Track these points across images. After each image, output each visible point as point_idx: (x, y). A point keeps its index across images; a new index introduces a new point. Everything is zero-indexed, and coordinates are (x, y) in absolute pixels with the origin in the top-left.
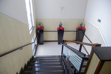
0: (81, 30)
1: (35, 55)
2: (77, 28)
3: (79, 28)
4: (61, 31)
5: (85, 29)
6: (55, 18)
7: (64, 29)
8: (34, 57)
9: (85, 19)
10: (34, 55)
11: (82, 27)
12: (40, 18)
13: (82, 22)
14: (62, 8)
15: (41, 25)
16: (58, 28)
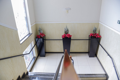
0: (95, 37)
1: (31, 70)
2: (89, 36)
3: (92, 35)
4: (67, 40)
5: (100, 36)
6: (59, 22)
7: (70, 36)
8: (27, 73)
9: (100, 22)
10: (28, 70)
11: (95, 34)
12: (40, 23)
13: (96, 27)
14: (68, 10)
15: (42, 32)
16: (63, 36)
